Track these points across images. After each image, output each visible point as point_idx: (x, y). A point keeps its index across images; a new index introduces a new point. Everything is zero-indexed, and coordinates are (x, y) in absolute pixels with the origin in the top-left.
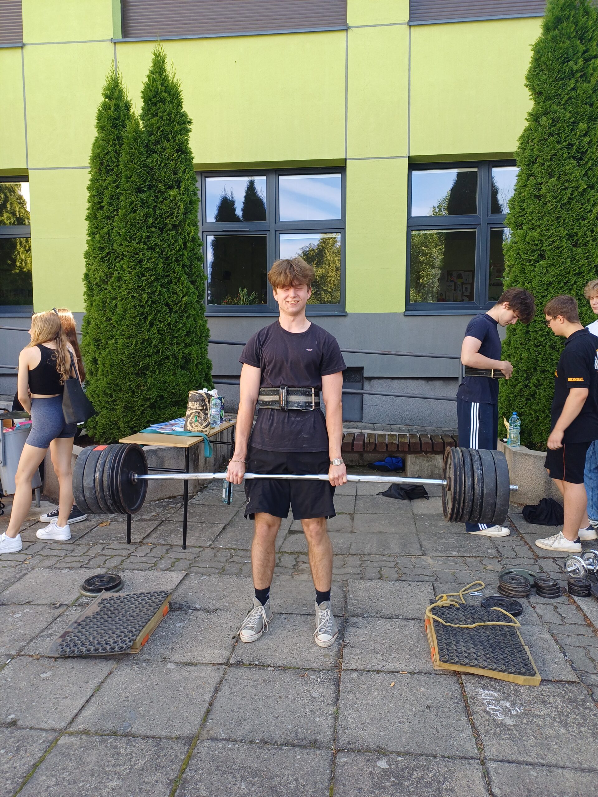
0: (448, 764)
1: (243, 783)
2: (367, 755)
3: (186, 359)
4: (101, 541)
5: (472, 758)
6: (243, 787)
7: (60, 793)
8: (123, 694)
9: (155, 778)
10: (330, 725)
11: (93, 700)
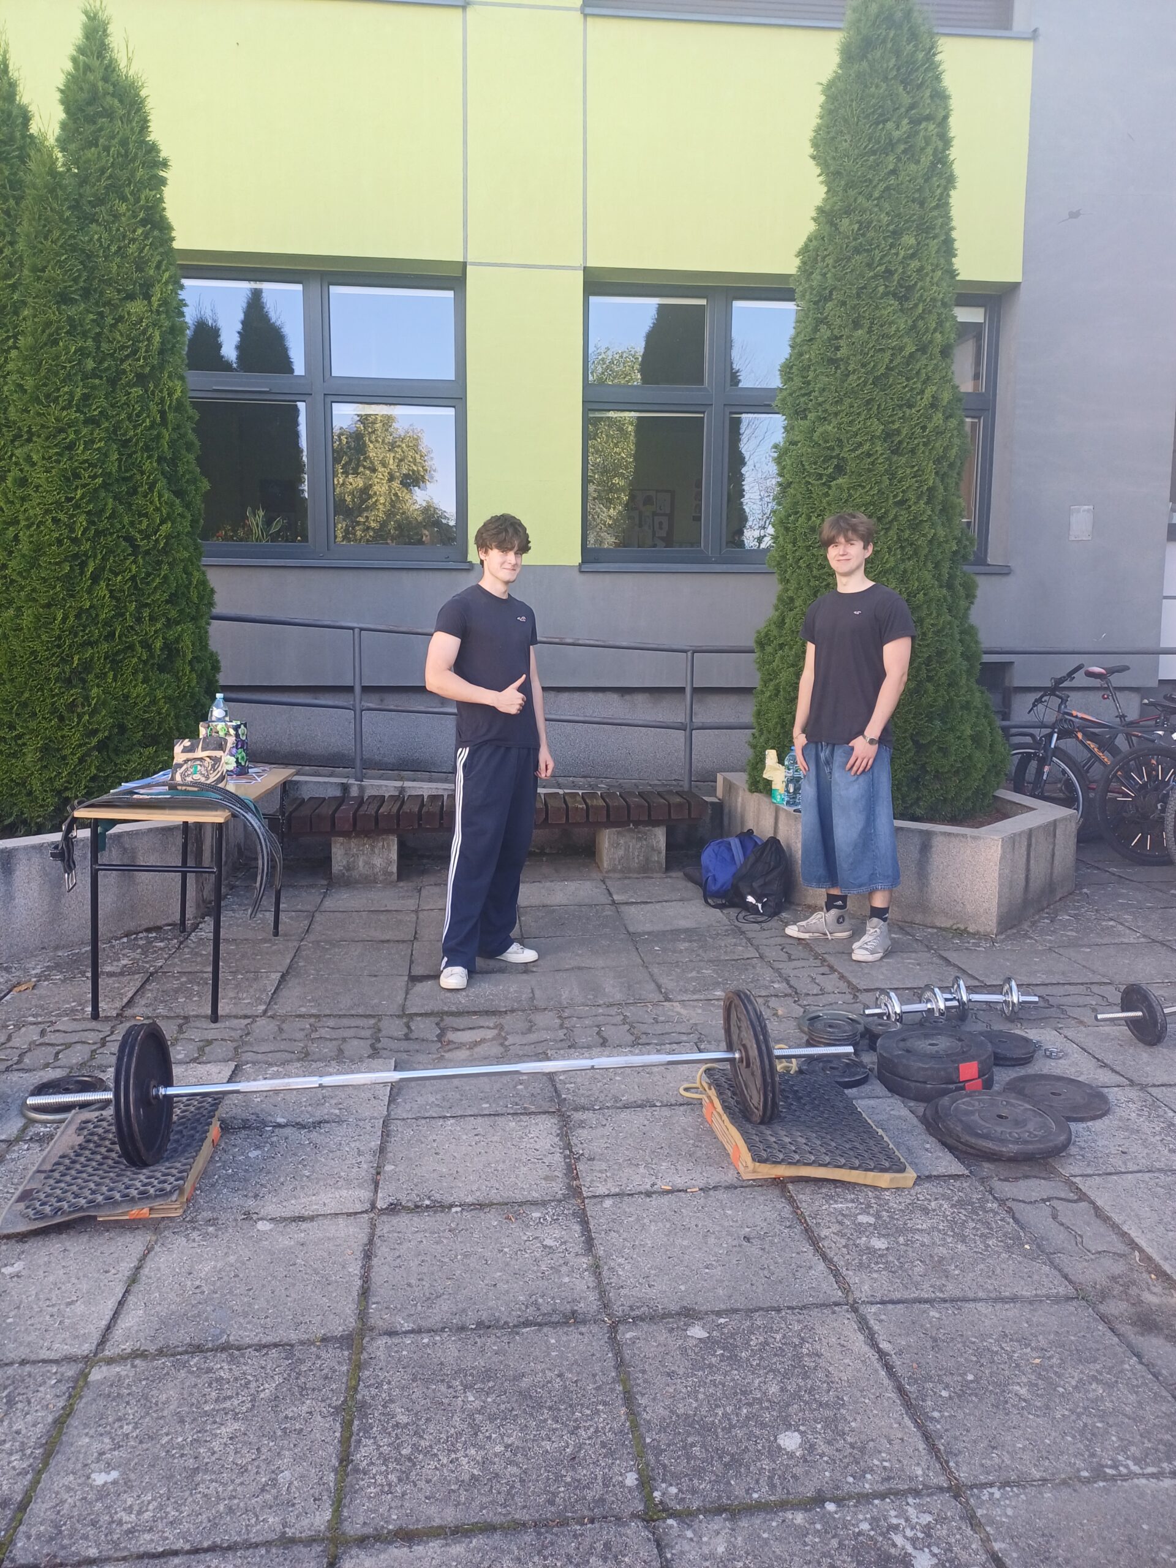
0: (801, 1317)
1: (468, 1394)
2: (668, 1323)
3: (170, 650)
4: (31, 1019)
5: (837, 1304)
6: (471, 1398)
7: (130, 1460)
8: (189, 1283)
9: (305, 1408)
10: (591, 1285)
11: (131, 1299)
